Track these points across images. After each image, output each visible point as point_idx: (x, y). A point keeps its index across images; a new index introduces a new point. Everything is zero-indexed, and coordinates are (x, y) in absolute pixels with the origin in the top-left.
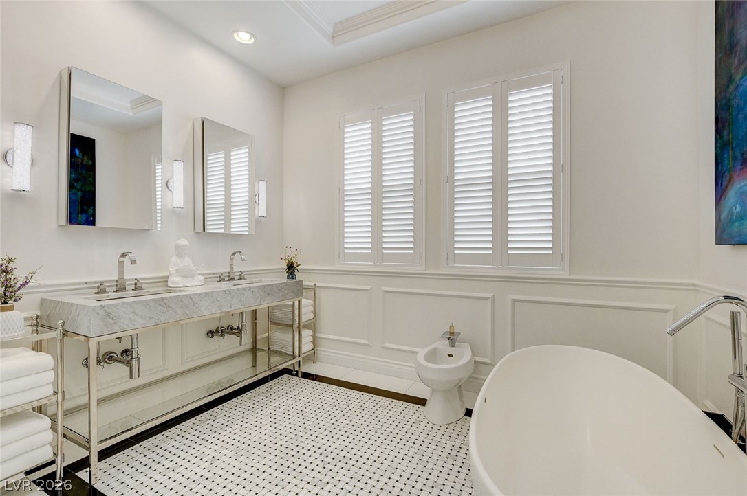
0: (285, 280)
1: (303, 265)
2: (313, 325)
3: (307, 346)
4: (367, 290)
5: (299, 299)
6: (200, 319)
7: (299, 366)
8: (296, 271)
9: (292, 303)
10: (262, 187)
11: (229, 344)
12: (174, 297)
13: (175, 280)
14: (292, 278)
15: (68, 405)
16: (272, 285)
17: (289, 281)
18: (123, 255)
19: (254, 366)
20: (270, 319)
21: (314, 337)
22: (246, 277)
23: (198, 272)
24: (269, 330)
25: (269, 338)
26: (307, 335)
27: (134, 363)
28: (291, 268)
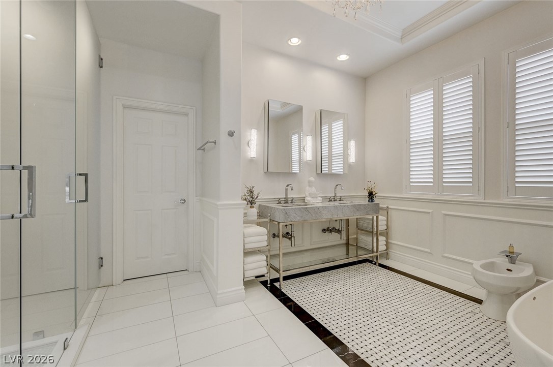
0: (367, 202)
1: (379, 193)
2: (386, 233)
3: (382, 247)
4: (429, 213)
5: (377, 215)
6: (321, 220)
7: (377, 259)
8: (374, 197)
9: (372, 217)
10: (352, 144)
11: (334, 238)
12: (311, 207)
13: (309, 199)
14: (372, 201)
15: (272, 253)
16: (360, 205)
17: (370, 203)
18: (287, 186)
19: (348, 254)
20: (357, 226)
21: (387, 242)
22: (343, 199)
23: (319, 195)
24: (357, 234)
25: (356, 239)
26: (382, 239)
27: (293, 239)
28: (371, 195)
